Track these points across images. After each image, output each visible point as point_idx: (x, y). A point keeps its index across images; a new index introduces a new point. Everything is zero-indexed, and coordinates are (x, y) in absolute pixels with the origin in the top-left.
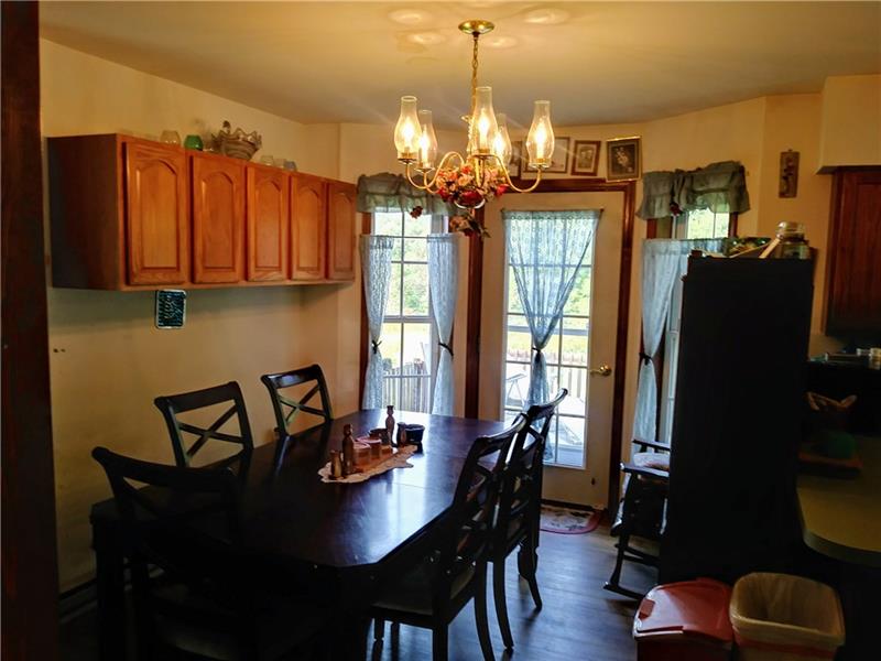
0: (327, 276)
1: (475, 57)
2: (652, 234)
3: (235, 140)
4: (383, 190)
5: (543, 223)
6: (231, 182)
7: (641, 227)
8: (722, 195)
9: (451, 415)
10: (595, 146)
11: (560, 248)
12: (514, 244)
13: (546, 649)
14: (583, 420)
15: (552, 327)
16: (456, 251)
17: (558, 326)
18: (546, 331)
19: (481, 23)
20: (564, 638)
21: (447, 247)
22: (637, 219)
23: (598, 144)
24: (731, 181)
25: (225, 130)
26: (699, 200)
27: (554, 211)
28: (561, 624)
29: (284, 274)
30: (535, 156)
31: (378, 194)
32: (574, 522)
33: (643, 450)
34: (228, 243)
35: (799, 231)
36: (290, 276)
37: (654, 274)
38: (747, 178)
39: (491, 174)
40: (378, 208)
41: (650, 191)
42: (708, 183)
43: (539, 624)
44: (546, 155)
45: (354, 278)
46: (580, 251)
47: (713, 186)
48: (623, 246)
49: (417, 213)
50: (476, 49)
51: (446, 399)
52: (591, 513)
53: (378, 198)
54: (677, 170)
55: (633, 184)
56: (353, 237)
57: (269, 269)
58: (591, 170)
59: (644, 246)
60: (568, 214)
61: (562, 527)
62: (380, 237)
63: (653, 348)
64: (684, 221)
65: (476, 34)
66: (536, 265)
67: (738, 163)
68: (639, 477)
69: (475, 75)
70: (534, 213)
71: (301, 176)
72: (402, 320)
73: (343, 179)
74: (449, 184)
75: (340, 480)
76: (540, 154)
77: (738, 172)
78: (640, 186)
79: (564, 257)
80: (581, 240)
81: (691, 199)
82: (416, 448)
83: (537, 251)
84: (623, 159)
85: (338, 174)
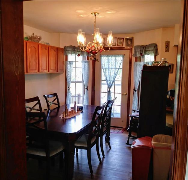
0: (57, 71)
1: (95, 21)
2: (136, 61)
3: (35, 38)
4: (71, 50)
5: (110, 58)
6: (35, 48)
7: (134, 59)
8: (152, 51)
9: (88, 104)
10: (122, 39)
11: (114, 64)
12: (103, 63)
13: (112, 157)
14: (120, 106)
15: (112, 84)
16: (89, 65)
17: (114, 83)
18: (111, 84)
19: (96, 13)
20: (116, 154)
21: (86, 64)
22: (133, 57)
23: (123, 38)
24: (154, 48)
25: (33, 35)
26: (147, 52)
27: (113, 55)
28: (116, 152)
29: (47, 71)
30: (109, 43)
31: (70, 51)
32: (118, 131)
33: (134, 112)
34: (35, 63)
35: (166, 60)
36: (49, 71)
37: (137, 70)
38: (158, 47)
39: (99, 47)
40: (69, 54)
41: (136, 50)
42: (149, 49)
43: (111, 152)
44: (111, 43)
45: (63, 72)
46: (119, 65)
47: (150, 49)
48: (130, 63)
49: (79, 55)
50: (95, 19)
51: (87, 102)
52: (122, 129)
53: (69, 52)
54: (142, 45)
55: (132, 48)
56: (63, 61)
57: (44, 69)
58: (122, 45)
59: (134, 63)
60: (116, 56)
61: (116, 132)
62: (70, 61)
63: (137, 88)
64: (144, 57)
65: (95, 15)
66: (108, 68)
67: (156, 44)
68: (133, 118)
69: (95, 25)
70: (108, 55)
71: (51, 47)
72: (76, 82)
73: (61, 47)
74: (89, 49)
75: (65, 118)
76: (110, 43)
77: (156, 46)
78: (133, 49)
79: (115, 66)
80: (120, 62)
81: (145, 52)
82: (81, 111)
83: (109, 65)
84: (129, 43)
85: (59, 45)
